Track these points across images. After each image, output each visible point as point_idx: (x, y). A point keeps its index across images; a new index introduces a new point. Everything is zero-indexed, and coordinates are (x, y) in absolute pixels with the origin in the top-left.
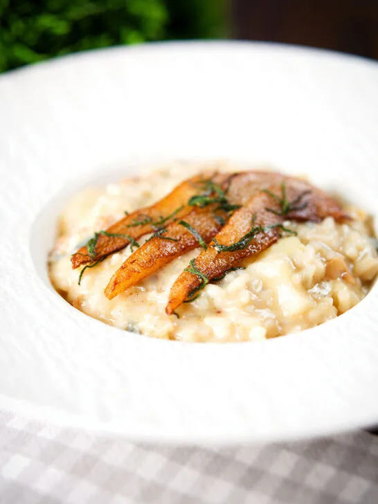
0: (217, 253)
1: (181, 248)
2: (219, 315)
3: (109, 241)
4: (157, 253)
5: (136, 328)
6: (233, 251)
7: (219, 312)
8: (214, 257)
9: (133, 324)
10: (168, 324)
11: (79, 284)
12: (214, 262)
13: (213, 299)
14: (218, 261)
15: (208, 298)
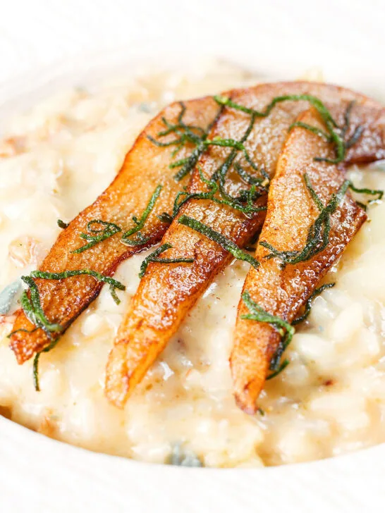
0: (279, 268)
1: (204, 273)
2: (330, 388)
3: (58, 289)
4: (171, 296)
5: (189, 452)
6: (308, 259)
7: (328, 383)
8: (278, 279)
9: (182, 446)
10: (253, 431)
11: (37, 389)
12: (283, 287)
13: (313, 362)
14: (290, 284)
15: (304, 361)
